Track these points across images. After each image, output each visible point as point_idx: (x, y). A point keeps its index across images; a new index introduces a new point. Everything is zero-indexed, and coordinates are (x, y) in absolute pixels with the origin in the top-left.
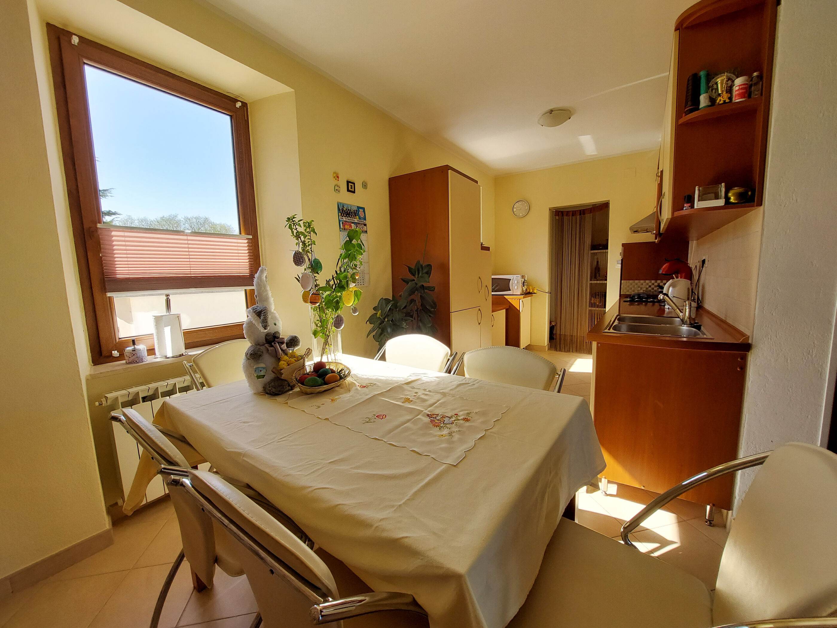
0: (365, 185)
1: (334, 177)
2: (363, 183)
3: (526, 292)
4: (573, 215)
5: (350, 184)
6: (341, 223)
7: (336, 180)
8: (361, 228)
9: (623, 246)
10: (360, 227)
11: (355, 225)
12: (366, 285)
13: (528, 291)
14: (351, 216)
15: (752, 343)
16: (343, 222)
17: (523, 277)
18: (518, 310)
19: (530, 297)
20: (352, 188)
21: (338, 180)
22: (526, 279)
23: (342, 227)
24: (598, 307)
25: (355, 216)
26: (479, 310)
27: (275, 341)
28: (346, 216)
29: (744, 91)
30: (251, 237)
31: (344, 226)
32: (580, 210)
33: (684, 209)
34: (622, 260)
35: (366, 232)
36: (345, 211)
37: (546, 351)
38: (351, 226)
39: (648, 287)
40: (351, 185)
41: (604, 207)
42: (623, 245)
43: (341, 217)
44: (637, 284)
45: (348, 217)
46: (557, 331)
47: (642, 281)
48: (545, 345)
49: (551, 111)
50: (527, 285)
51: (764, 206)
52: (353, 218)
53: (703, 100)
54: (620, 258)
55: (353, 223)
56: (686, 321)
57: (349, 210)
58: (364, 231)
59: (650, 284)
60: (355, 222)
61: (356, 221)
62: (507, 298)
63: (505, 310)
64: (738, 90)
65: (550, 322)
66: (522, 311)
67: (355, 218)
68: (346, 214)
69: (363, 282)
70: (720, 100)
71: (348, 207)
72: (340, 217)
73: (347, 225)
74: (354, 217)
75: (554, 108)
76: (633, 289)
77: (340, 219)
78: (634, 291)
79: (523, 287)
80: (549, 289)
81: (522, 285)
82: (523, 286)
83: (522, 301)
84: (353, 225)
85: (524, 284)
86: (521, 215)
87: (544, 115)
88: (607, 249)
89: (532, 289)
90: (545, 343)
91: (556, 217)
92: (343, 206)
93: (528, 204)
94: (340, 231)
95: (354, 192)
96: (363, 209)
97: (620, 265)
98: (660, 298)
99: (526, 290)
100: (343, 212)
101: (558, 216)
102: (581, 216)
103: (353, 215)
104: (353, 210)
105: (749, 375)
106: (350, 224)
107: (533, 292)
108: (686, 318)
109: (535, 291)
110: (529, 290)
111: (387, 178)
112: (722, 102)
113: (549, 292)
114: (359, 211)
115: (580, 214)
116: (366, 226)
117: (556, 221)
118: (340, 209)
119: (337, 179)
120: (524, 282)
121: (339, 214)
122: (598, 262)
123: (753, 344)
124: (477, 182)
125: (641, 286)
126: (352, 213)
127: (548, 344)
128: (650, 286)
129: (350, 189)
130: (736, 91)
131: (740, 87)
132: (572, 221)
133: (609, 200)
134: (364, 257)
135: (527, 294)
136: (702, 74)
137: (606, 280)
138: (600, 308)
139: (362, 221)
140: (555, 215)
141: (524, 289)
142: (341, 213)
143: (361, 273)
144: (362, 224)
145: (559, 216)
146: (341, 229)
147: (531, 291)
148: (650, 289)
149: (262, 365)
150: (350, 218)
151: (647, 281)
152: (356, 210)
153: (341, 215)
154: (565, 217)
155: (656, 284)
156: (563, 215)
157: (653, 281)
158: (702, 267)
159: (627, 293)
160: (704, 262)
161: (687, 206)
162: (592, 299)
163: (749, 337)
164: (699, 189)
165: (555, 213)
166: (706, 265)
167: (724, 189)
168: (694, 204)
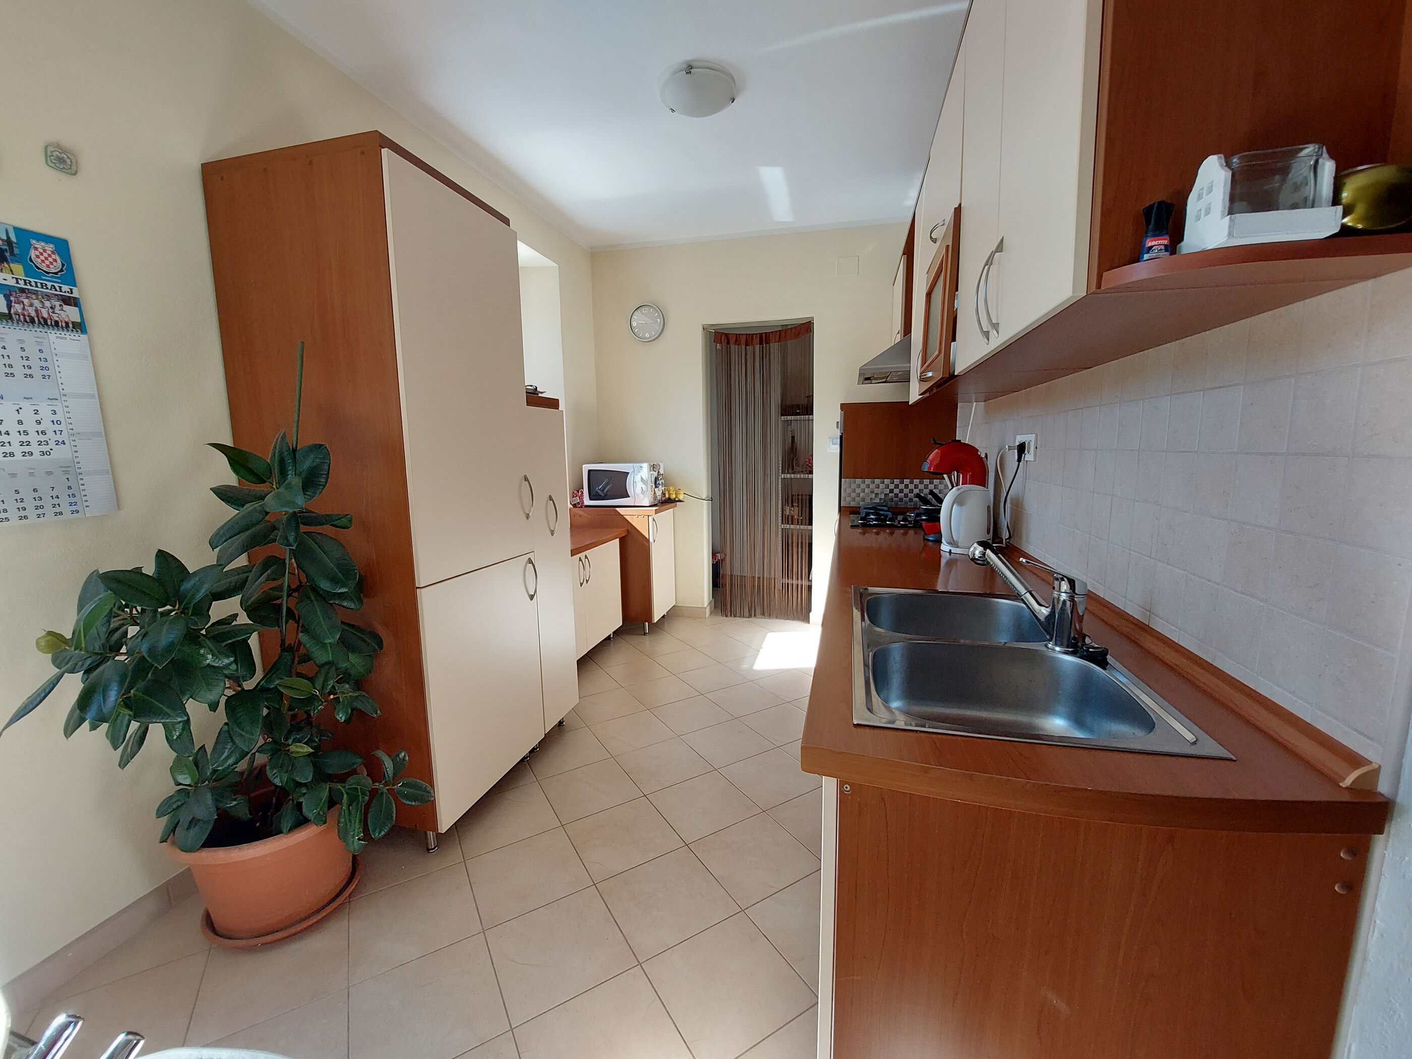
3: (664, 499)
4: (747, 345)
9: (842, 409)
12: (92, 512)
13: (667, 496)
15: (1397, 794)
17: (653, 467)
18: (647, 539)
19: (672, 509)
22: (662, 472)
24: (798, 522)
26: (530, 561)
32: (761, 335)
33: (1146, 257)
34: (841, 437)
37: (707, 617)
39: (887, 491)
41: (804, 330)
42: (843, 406)
44: (868, 486)
46: (726, 570)
47: (877, 481)
48: (704, 604)
49: (690, 67)
50: (664, 485)
54: (838, 433)
59: (892, 486)
62: (622, 514)
63: (618, 539)
65: (714, 554)
66: (654, 541)
69: (74, 504)
75: (695, 63)
76: (862, 495)
78: (863, 500)
79: (656, 490)
80: (708, 492)
81: (652, 486)
82: (656, 487)
83: (654, 520)
85: (657, 483)
86: (647, 335)
87: (675, 75)
88: (812, 413)
89: (674, 493)
90: (703, 601)
91: (716, 345)
93: (661, 314)
96: (62, 242)
97: (838, 447)
99: (664, 494)
102: (763, 348)
105: (1373, 910)
107: (677, 499)
109: (681, 497)
110: (669, 494)
111: (193, 164)
113: (708, 497)
115: (761, 343)
117: (717, 353)
120: (656, 479)
122: (793, 438)
123: (1399, 800)
124: (506, 221)
125: (876, 491)
127: (710, 603)
128: (892, 491)
132: (746, 354)
133: (813, 318)
135: (665, 502)
137: (811, 472)
138: (802, 525)
140: (714, 342)
141: (659, 493)
145: (721, 344)
147: (673, 496)
151: (887, 481)
154: (733, 346)
155: (902, 486)
156: (728, 343)
157: (897, 481)
158: (1019, 460)
159: (853, 504)
160: (1022, 448)
161: (1157, 243)
162: (787, 509)
163: (1376, 772)
164: (1228, 165)
165: (715, 334)
166: (1028, 457)
167: (1328, 168)
168: (1181, 239)
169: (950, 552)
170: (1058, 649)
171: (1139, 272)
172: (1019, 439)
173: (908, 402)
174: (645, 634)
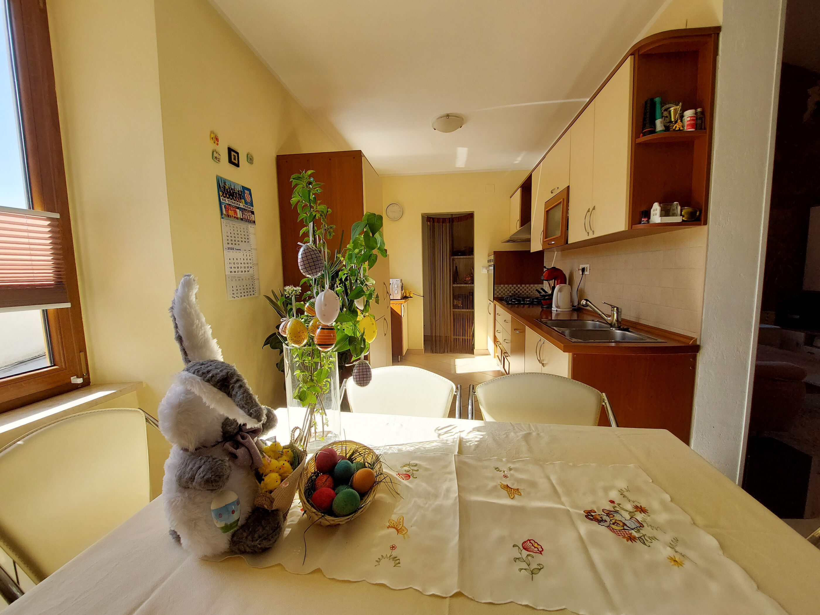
0: (251, 159)
1: (212, 138)
2: (247, 156)
3: (403, 296)
4: (443, 223)
5: (233, 153)
6: (223, 206)
7: (214, 143)
8: (248, 217)
9: (494, 253)
10: (247, 215)
11: (241, 212)
12: (256, 295)
13: (405, 295)
14: (236, 198)
15: (701, 343)
16: (226, 205)
17: (401, 281)
18: (400, 316)
19: (408, 302)
20: (235, 159)
21: (218, 144)
22: (402, 283)
23: (224, 212)
24: (465, 308)
25: (241, 199)
26: (385, 319)
27: (242, 431)
28: (229, 197)
29: (694, 122)
30: (57, 216)
31: (227, 211)
33: (641, 223)
35: (254, 222)
36: (227, 190)
37: (424, 354)
38: (235, 212)
39: (515, 290)
40: (234, 155)
41: (469, 217)
43: (223, 198)
44: (506, 288)
45: (231, 199)
47: (510, 285)
48: (420, 348)
49: (448, 116)
50: (405, 289)
51: (709, 225)
52: (238, 202)
53: (659, 125)
55: (238, 208)
56: (615, 324)
57: (232, 189)
58: (251, 222)
59: (517, 288)
60: (241, 207)
61: (242, 205)
64: (689, 121)
66: (403, 315)
67: (240, 202)
68: (228, 195)
69: (253, 291)
70: (676, 127)
71: (231, 185)
72: (221, 198)
73: (231, 210)
74: (239, 200)
75: (451, 114)
77: (221, 201)
78: (504, 294)
80: (423, 293)
82: (402, 290)
83: (403, 306)
84: (238, 210)
86: (396, 218)
87: (439, 119)
88: (473, 255)
89: (409, 293)
91: (428, 223)
92: (224, 182)
93: (402, 207)
94: (223, 218)
95: (237, 165)
96: (249, 190)
98: (583, 304)
100: (225, 191)
101: (430, 222)
102: (450, 224)
103: (238, 198)
104: (237, 189)
105: (698, 373)
106: (234, 209)
107: (409, 296)
108: (614, 321)
109: (412, 295)
110: (406, 294)
111: (274, 156)
112: (677, 129)
113: (423, 295)
114: (244, 193)
115: (450, 222)
116: (254, 215)
117: (428, 227)
118: (221, 186)
119: (216, 142)
120: (402, 287)
121: (220, 192)
125: (510, 290)
126: (236, 195)
127: (423, 347)
128: (517, 290)
129: (233, 160)
130: (687, 121)
131: (692, 118)
132: (442, 228)
133: (473, 212)
134: (252, 257)
135: (405, 298)
136: (657, 100)
139: (249, 206)
140: (427, 221)
141: (403, 293)
142: (222, 192)
143: (250, 279)
144: (249, 211)
146: (223, 216)
147: (408, 295)
148: (517, 292)
149: (232, 497)
150: (235, 201)
152: (241, 191)
153: (223, 195)
154: (436, 224)
155: (521, 288)
156: (434, 222)
157: (519, 286)
158: (583, 274)
159: (500, 296)
160: (583, 270)
161: (644, 220)
162: (455, 301)
163: (696, 339)
164: (660, 206)
165: (427, 218)
166: (586, 273)
167: (679, 208)
168: (650, 219)
169: (557, 311)
170: (614, 329)
171: (640, 226)
172: (581, 266)
173: (530, 251)
174: (398, 361)
